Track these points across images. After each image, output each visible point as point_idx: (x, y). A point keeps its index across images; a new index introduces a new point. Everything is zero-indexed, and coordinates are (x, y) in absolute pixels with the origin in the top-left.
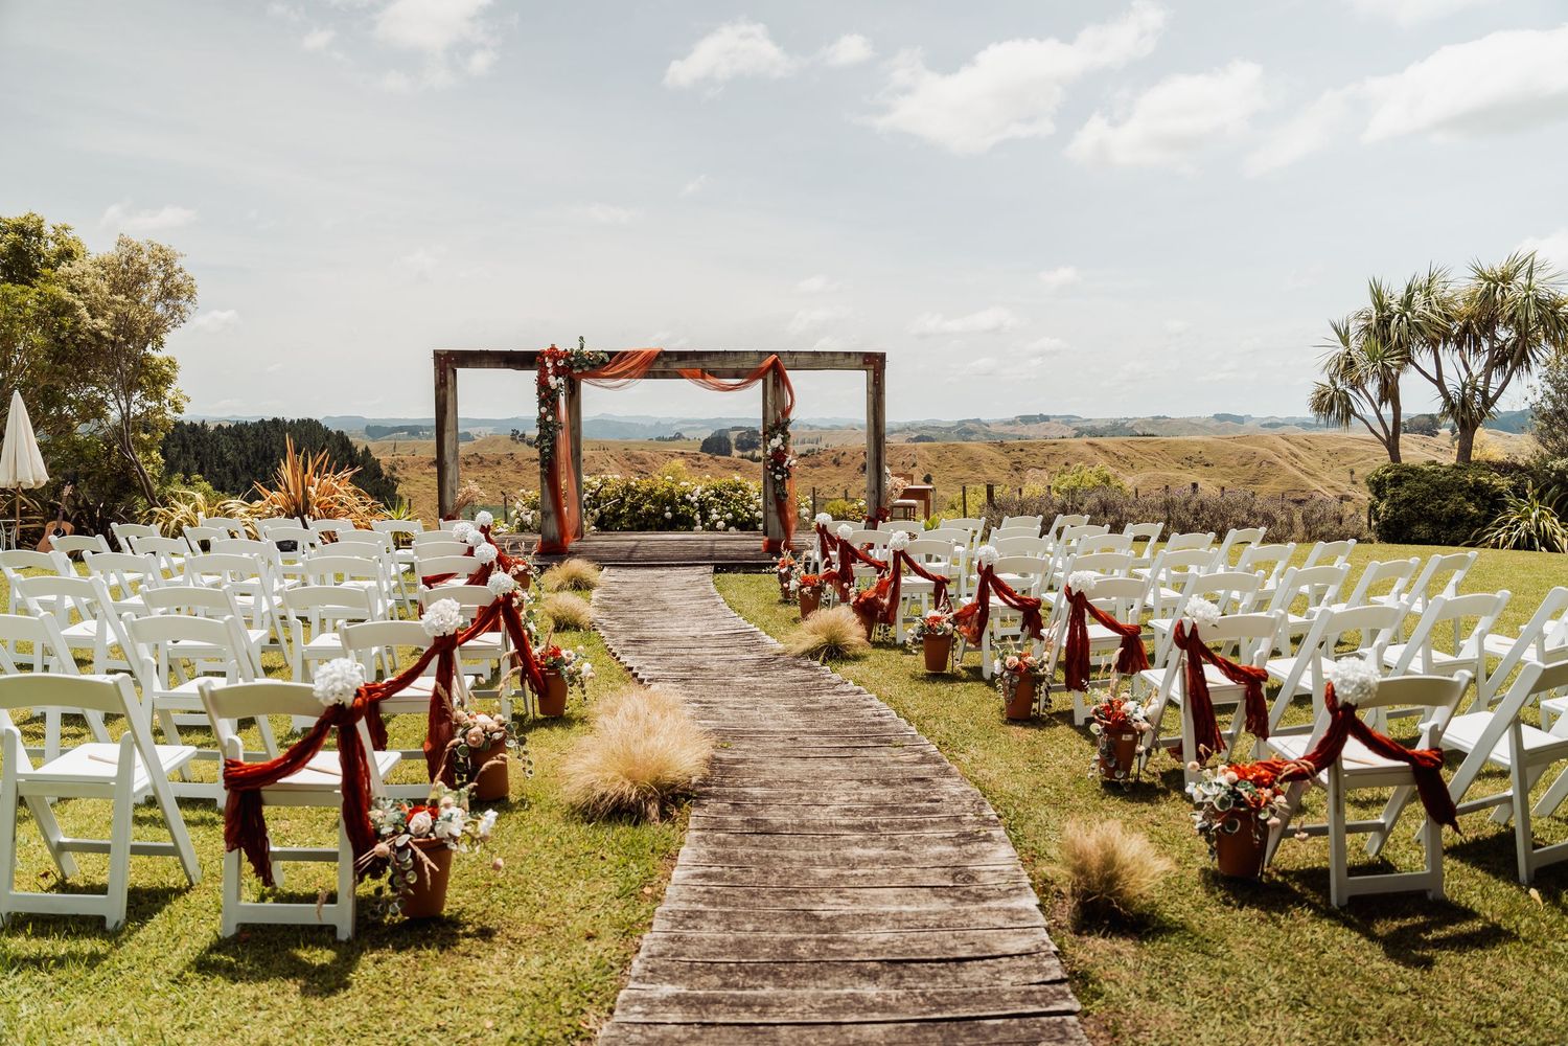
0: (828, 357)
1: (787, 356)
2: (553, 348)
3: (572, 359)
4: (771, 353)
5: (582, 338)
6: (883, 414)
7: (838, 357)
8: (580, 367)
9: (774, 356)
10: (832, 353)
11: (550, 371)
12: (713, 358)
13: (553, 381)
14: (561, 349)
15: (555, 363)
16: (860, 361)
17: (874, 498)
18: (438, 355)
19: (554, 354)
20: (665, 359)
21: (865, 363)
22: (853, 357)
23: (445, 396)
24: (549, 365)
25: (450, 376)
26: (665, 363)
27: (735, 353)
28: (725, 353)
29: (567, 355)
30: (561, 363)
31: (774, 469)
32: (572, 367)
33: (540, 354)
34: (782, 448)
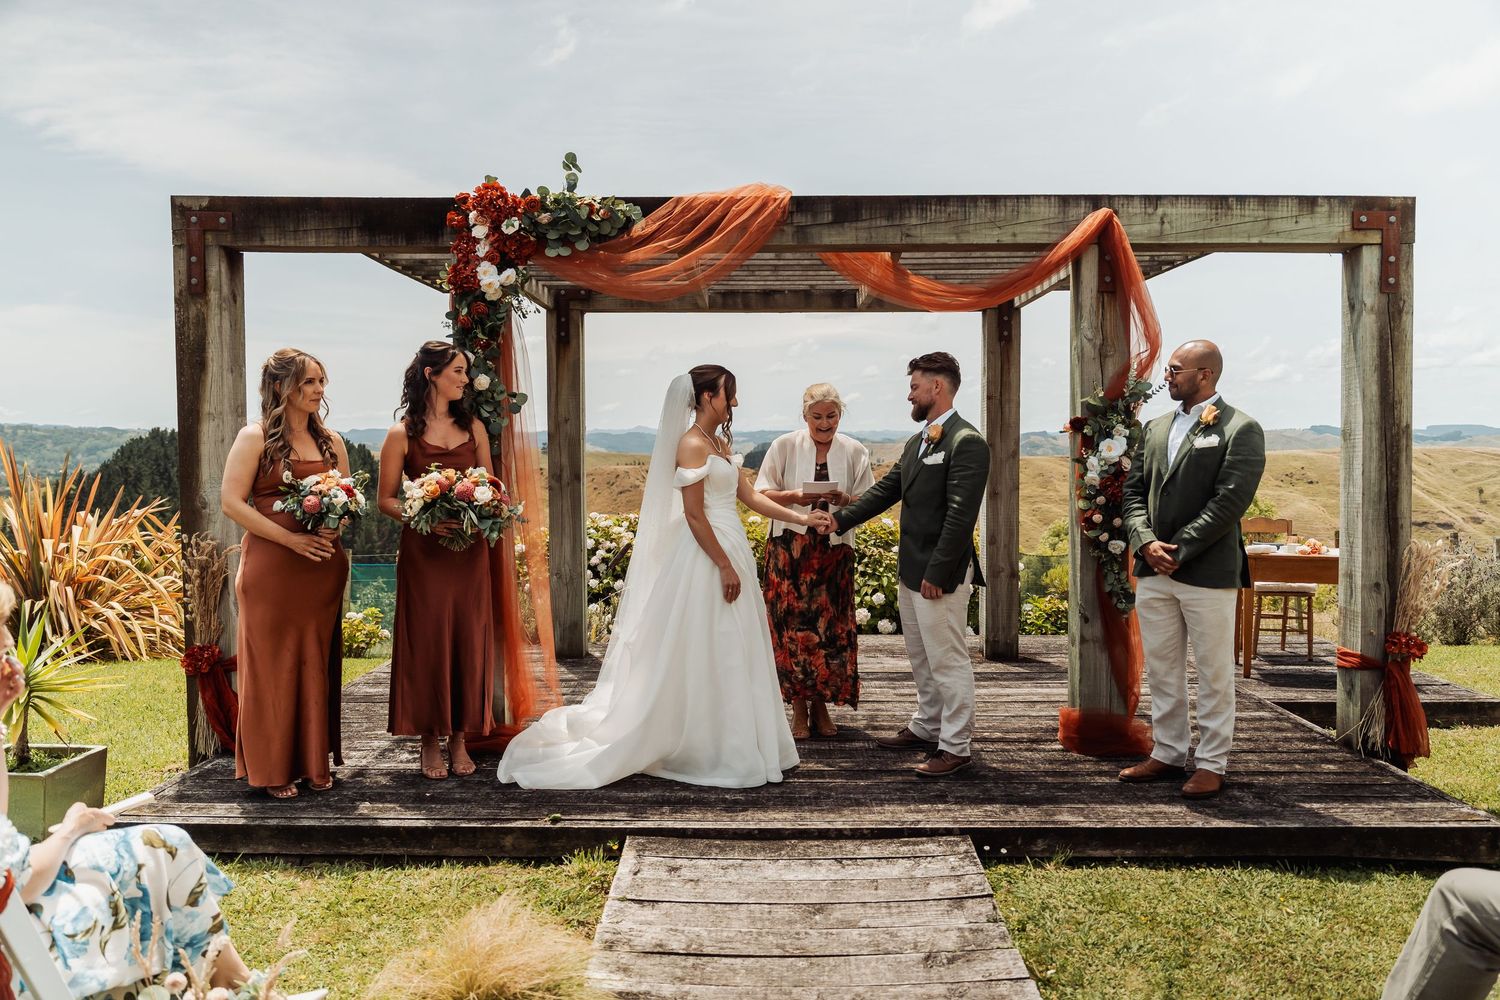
0: (1252, 211)
1: (1137, 208)
2: (491, 185)
3: (545, 218)
4: (1096, 202)
5: (571, 161)
6: (1407, 369)
7: (1282, 211)
8: (565, 241)
9: (1103, 212)
10: (1264, 200)
11: (482, 250)
12: (932, 214)
13: (490, 278)
14: (514, 190)
15: (495, 228)
16: (1339, 226)
17: (1379, 602)
18: (181, 209)
19: (493, 202)
20: (800, 219)
21: (1357, 227)
22: (1323, 209)
23: (202, 323)
24: (480, 232)
25: (216, 268)
26: (801, 230)
27: (994, 200)
28: (963, 201)
29: (532, 205)
30: (511, 227)
31: (1105, 525)
32: (542, 242)
33: (458, 204)
34: (1127, 464)
